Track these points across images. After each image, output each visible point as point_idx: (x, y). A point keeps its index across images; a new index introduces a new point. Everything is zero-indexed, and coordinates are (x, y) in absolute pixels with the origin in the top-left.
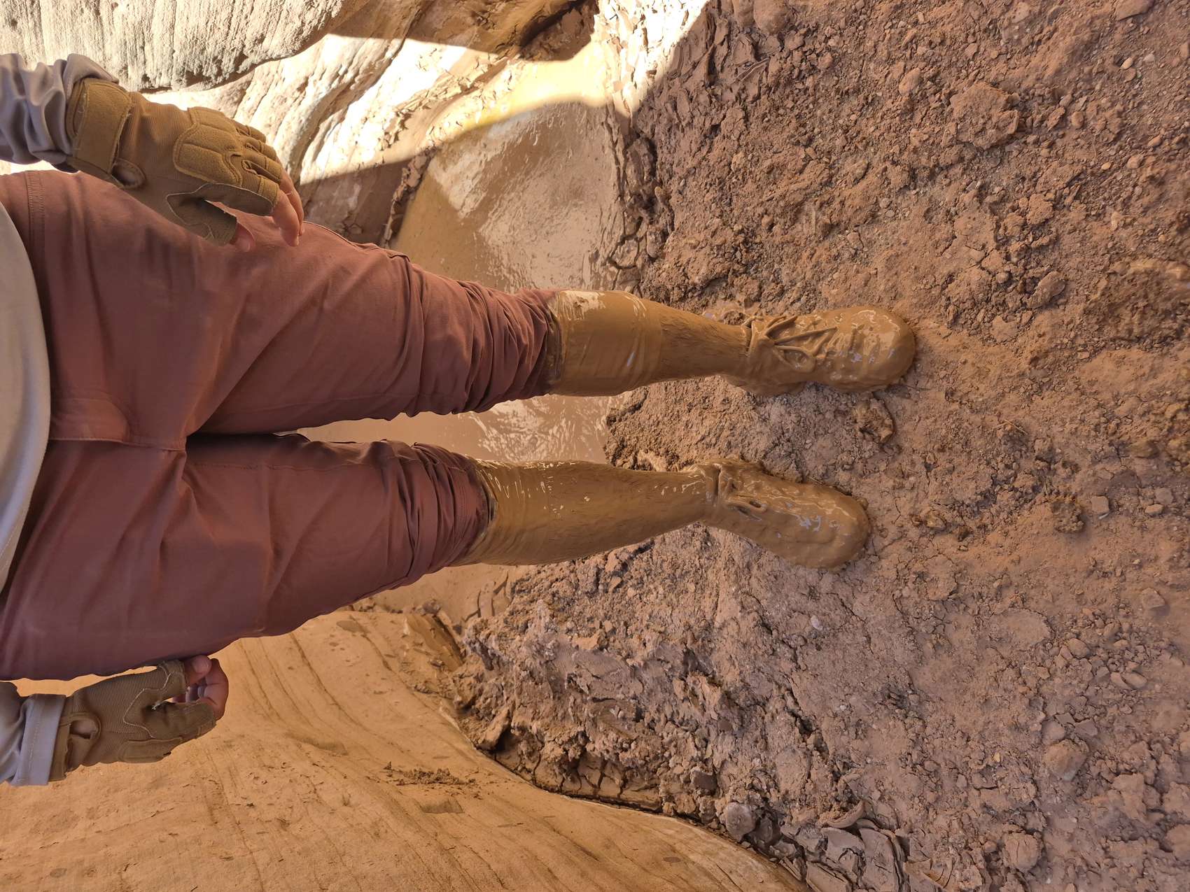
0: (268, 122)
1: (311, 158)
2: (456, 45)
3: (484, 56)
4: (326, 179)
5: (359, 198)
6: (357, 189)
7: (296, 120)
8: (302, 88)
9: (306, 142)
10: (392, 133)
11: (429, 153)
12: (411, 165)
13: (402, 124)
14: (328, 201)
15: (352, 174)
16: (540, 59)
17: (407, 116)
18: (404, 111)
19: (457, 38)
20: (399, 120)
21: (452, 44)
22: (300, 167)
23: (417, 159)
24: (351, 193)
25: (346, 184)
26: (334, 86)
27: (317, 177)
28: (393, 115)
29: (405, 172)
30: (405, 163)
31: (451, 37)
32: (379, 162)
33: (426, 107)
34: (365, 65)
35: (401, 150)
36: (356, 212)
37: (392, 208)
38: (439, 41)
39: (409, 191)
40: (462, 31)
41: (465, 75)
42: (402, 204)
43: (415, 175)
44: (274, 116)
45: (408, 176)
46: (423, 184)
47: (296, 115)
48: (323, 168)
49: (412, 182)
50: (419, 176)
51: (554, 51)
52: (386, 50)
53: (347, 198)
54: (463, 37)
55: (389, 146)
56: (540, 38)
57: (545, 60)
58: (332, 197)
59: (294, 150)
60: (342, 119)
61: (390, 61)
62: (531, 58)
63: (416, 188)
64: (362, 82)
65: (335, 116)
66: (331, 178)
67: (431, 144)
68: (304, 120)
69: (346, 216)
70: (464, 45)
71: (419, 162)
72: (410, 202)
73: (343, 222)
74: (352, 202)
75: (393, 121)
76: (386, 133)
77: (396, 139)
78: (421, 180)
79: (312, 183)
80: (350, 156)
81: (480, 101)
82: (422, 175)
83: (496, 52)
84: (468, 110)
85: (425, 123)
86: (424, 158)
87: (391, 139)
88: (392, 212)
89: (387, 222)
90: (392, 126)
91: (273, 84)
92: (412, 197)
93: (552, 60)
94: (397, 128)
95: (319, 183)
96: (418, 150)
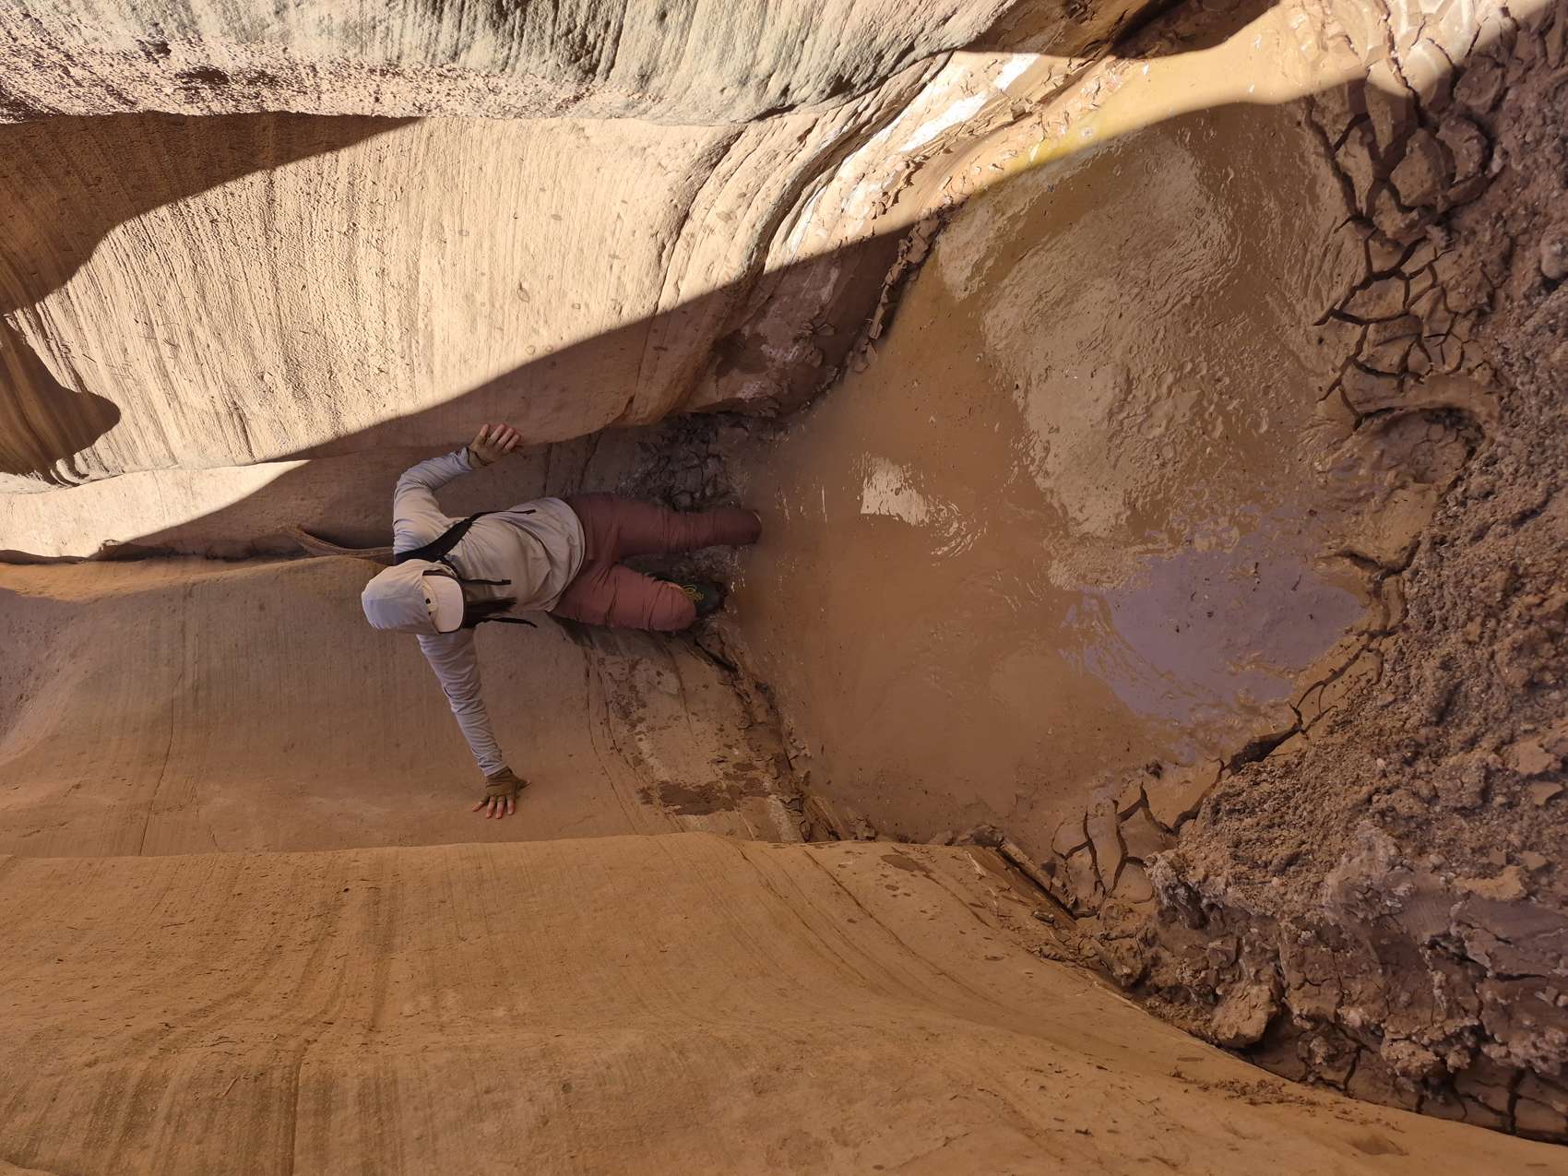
0: (744, 190)
1: (783, 237)
2: (1027, 52)
3: (1061, 64)
4: (797, 264)
5: (835, 286)
6: (834, 275)
7: (779, 185)
8: (802, 139)
9: (781, 214)
10: (892, 194)
11: (944, 217)
12: (913, 233)
13: (908, 181)
14: (794, 295)
15: (832, 252)
16: (1158, 55)
17: (919, 166)
18: (917, 160)
19: (1030, 42)
20: (907, 172)
21: (1020, 51)
22: (767, 250)
23: (923, 226)
24: (826, 279)
25: (819, 270)
26: (846, 129)
27: (786, 262)
28: (901, 166)
29: (903, 245)
30: (905, 231)
31: (1024, 39)
32: (868, 234)
33: (948, 151)
34: (892, 96)
35: (898, 216)
36: (829, 307)
37: (884, 294)
38: (1002, 50)
39: (911, 270)
40: (1042, 29)
41: (1025, 94)
42: (898, 289)
43: (920, 246)
44: (753, 181)
45: (909, 249)
46: (930, 260)
47: (782, 177)
48: (794, 250)
49: (915, 257)
50: (926, 248)
51: (1182, 39)
52: (926, 70)
53: (820, 288)
54: (1040, 39)
55: (884, 212)
56: (1159, 24)
57: (1166, 54)
58: (800, 289)
59: (765, 228)
60: (830, 180)
61: (924, 85)
62: (1140, 54)
63: (920, 265)
64: (879, 121)
65: (824, 176)
66: (804, 261)
67: (948, 201)
68: (788, 182)
69: (817, 312)
70: (1037, 52)
71: (925, 229)
72: (909, 285)
73: (811, 322)
74: (825, 293)
75: (898, 174)
76: (885, 194)
77: (896, 201)
78: (929, 251)
79: (779, 270)
80: (830, 231)
81: (1039, 130)
82: (930, 246)
83: (1082, 56)
84: (1013, 146)
85: (937, 175)
86: (935, 223)
87: (890, 198)
88: (884, 298)
89: (873, 315)
90: (894, 183)
91: (769, 135)
92: (913, 277)
93: (1180, 52)
94: (901, 184)
95: (787, 270)
96: (925, 212)
